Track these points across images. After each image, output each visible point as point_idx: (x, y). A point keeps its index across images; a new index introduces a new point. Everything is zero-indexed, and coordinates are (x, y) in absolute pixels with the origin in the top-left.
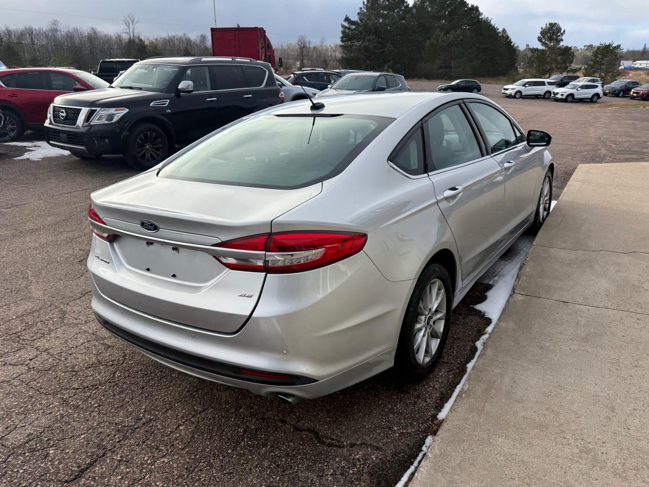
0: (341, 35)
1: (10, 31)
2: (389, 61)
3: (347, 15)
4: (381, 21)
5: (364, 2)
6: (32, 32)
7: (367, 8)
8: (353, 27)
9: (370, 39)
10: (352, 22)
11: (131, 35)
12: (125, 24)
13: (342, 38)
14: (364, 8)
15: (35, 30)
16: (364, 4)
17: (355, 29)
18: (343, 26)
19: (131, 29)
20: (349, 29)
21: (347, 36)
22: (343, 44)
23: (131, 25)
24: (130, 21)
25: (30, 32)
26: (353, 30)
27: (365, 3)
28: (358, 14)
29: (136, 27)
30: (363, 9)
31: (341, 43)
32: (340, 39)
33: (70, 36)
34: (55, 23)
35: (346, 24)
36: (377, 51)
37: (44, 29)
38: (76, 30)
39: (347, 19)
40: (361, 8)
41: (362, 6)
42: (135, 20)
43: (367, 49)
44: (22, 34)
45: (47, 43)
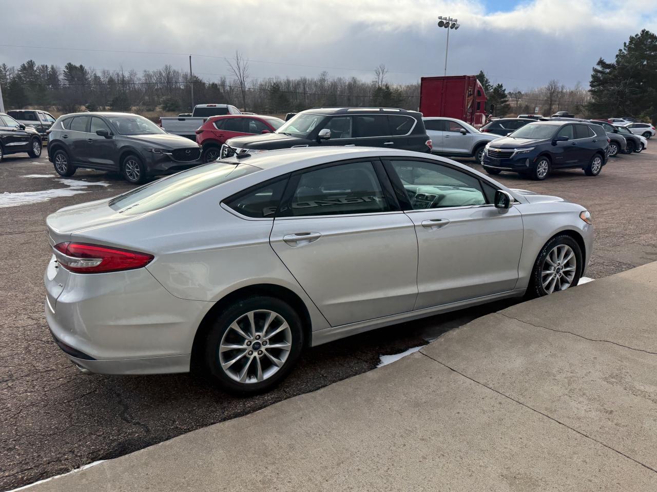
0: (591, 80)
1: (290, 81)
2: (649, 107)
3: (601, 58)
4: (645, 63)
5: (625, 43)
6: (306, 82)
7: (630, 49)
8: (608, 70)
9: (626, 83)
10: (607, 65)
11: (380, 83)
12: (376, 74)
13: (592, 82)
14: (625, 49)
16: (625, 45)
17: (609, 73)
18: (595, 70)
19: (380, 78)
20: (601, 72)
21: (598, 81)
22: (593, 89)
23: (381, 74)
24: (380, 71)
25: (304, 82)
26: (608, 73)
27: (627, 44)
28: (617, 56)
29: (385, 76)
30: (623, 51)
31: (590, 88)
32: (589, 84)
33: (334, 86)
34: (324, 74)
35: (599, 68)
36: (634, 96)
37: (315, 80)
38: (340, 79)
39: (601, 63)
40: (620, 50)
41: (622, 47)
42: (385, 70)
43: (621, 93)
44: (298, 84)
45: (315, 92)
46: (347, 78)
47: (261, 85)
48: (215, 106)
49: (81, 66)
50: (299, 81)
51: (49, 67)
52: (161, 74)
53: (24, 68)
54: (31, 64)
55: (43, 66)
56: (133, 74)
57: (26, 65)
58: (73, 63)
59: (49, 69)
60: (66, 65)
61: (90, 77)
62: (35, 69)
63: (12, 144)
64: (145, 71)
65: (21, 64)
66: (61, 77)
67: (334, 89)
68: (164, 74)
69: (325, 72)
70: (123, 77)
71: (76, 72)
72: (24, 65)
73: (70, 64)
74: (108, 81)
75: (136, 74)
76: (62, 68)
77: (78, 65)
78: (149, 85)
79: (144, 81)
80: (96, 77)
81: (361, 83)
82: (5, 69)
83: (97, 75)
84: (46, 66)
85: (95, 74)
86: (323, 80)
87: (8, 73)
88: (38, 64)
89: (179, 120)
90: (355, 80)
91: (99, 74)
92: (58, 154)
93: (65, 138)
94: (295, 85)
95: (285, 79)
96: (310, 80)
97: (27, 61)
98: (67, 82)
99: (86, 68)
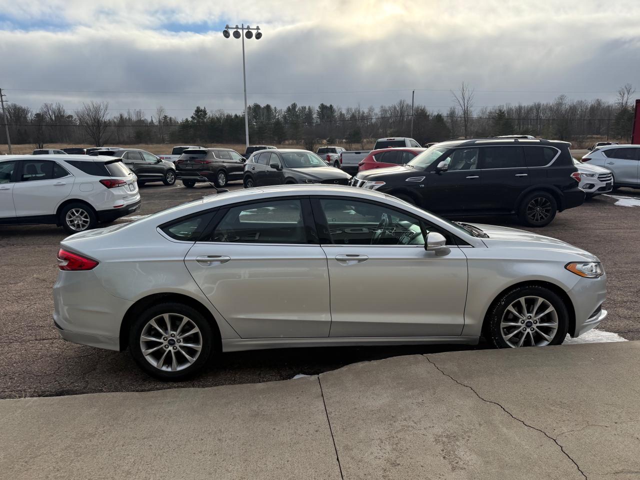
1: (521, 107)
6: (539, 107)
15: (543, 105)
23: (626, 95)
25: (538, 107)
29: (631, 97)
33: (573, 109)
34: (562, 98)
37: (551, 104)
38: (580, 103)
42: (632, 90)
44: (530, 110)
45: (550, 117)
46: (590, 100)
47: (491, 113)
48: (394, 139)
49: (331, 106)
50: (532, 107)
51: (307, 108)
52: (395, 108)
53: (289, 109)
54: (294, 106)
55: (302, 108)
56: (371, 110)
57: (291, 107)
58: (325, 104)
59: (307, 110)
60: (319, 105)
61: (337, 114)
62: (297, 110)
63: (235, 173)
64: (382, 107)
65: (287, 106)
66: (315, 116)
67: (572, 113)
68: (398, 108)
69: (562, 96)
70: (363, 113)
71: (326, 111)
72: (289, 107)
73: (322, 105)
74: (351, 118)
75: (374, 110)
76: (316, 108)
77: (328, 105)
78: (384, 119)
79: (380, 116)
80: (341, 114)
81: (606, 105)
82: (276, 111)
83: (343, 113)
84: (305, 107)
85: (341, 112)
86: (560, 104)
87: (277, 114)
88: (299, 106)
89: (356, 153)
90: (599, 103)
91: (344, 112)
92: (249, 182)
93: (253, 169)
94: (528, 111)
95: (517, 105)
96: (545, 104)
97: (292, 104)
98: (319, 120)
99: (335, 107)
